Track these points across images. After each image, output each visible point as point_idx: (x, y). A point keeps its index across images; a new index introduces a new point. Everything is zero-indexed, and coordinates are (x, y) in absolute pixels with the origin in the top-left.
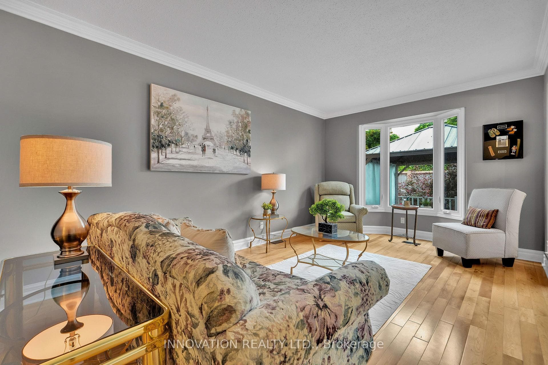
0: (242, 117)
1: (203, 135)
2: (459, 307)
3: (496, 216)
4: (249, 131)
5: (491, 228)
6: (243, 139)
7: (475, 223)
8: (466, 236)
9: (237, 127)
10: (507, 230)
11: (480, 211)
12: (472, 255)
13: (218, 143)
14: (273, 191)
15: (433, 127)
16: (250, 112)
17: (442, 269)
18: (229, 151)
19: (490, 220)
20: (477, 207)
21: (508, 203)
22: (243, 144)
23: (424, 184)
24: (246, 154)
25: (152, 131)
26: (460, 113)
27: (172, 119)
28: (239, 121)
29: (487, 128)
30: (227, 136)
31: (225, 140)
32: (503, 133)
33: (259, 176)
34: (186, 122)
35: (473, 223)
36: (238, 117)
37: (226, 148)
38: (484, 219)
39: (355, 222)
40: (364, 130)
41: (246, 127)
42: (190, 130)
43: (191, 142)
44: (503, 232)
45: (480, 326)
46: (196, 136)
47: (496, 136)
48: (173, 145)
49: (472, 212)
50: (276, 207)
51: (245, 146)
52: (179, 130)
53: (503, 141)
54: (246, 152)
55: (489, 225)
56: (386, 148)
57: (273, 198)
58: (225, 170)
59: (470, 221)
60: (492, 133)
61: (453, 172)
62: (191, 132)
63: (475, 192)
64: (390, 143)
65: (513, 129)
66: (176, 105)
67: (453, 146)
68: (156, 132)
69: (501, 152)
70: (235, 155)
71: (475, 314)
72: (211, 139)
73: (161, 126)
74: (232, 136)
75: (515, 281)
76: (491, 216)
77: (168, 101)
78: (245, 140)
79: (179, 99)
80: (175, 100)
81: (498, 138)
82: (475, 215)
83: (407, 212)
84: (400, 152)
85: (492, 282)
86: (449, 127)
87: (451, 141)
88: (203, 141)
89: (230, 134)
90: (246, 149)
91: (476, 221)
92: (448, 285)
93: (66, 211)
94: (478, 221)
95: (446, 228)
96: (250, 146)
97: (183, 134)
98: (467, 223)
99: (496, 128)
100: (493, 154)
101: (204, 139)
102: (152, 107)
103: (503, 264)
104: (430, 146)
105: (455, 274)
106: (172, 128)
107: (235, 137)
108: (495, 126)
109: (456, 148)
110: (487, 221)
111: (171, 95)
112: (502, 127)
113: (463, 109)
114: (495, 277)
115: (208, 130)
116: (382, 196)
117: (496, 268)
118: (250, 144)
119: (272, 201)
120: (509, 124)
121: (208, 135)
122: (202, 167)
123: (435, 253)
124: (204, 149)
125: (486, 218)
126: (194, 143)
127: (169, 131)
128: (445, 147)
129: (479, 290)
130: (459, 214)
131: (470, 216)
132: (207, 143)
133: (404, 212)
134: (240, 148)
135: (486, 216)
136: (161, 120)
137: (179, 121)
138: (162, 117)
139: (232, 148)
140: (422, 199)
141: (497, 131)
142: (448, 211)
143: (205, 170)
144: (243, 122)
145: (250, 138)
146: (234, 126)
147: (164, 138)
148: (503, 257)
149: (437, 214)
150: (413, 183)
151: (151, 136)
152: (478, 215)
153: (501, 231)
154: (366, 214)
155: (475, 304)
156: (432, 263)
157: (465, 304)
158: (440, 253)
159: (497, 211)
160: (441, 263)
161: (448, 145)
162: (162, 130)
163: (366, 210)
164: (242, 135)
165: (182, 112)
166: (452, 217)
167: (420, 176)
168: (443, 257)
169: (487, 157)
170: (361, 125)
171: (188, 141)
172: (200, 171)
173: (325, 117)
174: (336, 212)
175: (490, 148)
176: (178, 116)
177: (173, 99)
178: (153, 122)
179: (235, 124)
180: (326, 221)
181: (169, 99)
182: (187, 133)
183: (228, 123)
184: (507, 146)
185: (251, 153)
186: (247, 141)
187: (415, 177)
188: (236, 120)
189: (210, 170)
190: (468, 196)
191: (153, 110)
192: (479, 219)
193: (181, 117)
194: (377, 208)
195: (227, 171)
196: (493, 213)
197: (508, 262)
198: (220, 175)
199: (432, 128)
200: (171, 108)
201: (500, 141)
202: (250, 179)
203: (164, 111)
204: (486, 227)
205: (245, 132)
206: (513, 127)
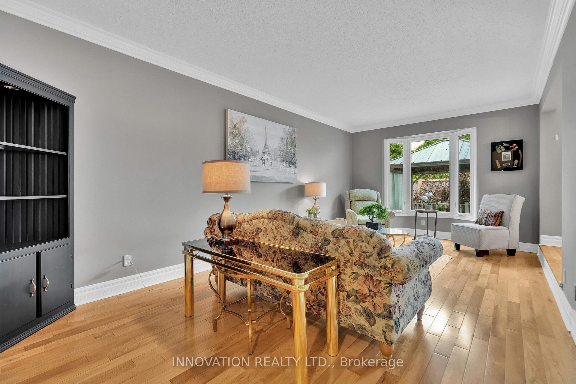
0: (290, 134)
1: (263, 150)
2: (477, 280)
3: (502, 216)
4: (296, 145)
5: (498, 226)
6: (291, 153)
7: (486, 222)
8: (479, 232)
9: (287, 142)
10: (510, 227)
11: (489, 213)
12: (483, 248)
13: (273, 157)
14: (315, 198)
15: (449, 140)
16: (296, 129)
17: (461, 259)
18: (281, 163)
19: (497, 219)
20: (487, 210)
21: (511, 205)
22: (291, 157)
23: (436, 191)
24: (293, 165)
25: (229, 148)
26: (472, 131)
27: (242, 138)
28: (288, 138)
29: (495, 145)
30: (280, 151)
31: (278, 154)
32: (507, 148)
33: (303, 184)
34: (251, 140)
35: (484, 222)
36: (287, 134)
37: (279, 161)
38: (493, 219)
39: (384, 224)
40: (388, 143)
41: (293, 142)
42: (254, 146)
43: (255, 157)
44: (507, 229)
45: (492, 288)
46: (258, 151)
47: (502, 151)
48: (242, 159)
49: (483, 214)
50: (318, 212)
51: (293, 159)
52: (247, 146)
53: (507, 155)
54: (293, 164)
55: (496, 224)
56: (408, 158)
57: (315, 203)
58: (278, 180)
59: (482, 221)
60: (499, 149)
61: (464, 180)
62: (254, 148)
63: (485, 197)
64: (412, 153)
65: (515, 146)
66: (245, 126)
67: (466, 159)
68: (231, 149)
69: (506, 165)
70: (286, 166)
71: (488, 283)
72: (268, 153)
73: (234, 144)
74: (283, 151)
75: (516, 264)
76: (498, 216)
77: (239, 122)
78: (293, 153)
79: (246, 121)
80: (244, 122)
81: (503, 153)
82: (485, 216)
83: (427, 215)
84: (420, 163)
85: (499, 265)
86: (461, 141)
87: (464, 154)
88: (263, 155)
89: (282, 149)
90: (293, 161)
91: (486, 221)
92: (467, 268)
93: (225, 209)
94: (488, 221)
95: (462, 227)
96: (296, 159)
97: (249, 150)
98: (479, 222)
99: (502, 145)
100: (499, 166)
101: (264, 153)
102: (229, 128)
103: (507, 255)
104: (446, 158)
105: (471, 261)
106: (242, 145)
107: (285, 151)
108: (501, 143)
109: (469, 160)
110: (495, 220)
111: (241, 117)
112: (507, 144)
113: (475, 129)
114: (501, 262)
115: (266, 146)
116: (405, 202)
117: (502, 257)
118: (296, 157)
119: (314, 207)
120: (512, 142)
121: (266, 150)
122: (262, 177)
123: (453, 247)
124: (263, 163)
125: (494, 218)
126: (256, 157)
127: (240, 147)
128: (460, 159)
129: (490, 270)
130: (472, 216)
131: (481, 217)
132: (266, 157)
133: (425, 215)
134: (289, 160)
135: (494, 217)
136: (235, 139)
137: (247, 139)
138: (235, 136)
139: (283, 161)
140: (435, 205)
141: (503, 147)
142: (463, 214)
143: (265, 180)
144: (291, 138)
145: (296, 152)
146: (285, 142)
147: (237, 153)
148: (508, 248)
149: (453, 216)
150: (426, 190)
151: (228, 152)
152: (488, 216)
153: (506, 228)
154: (394, 217)
155: (488, 278)
156: (452, 254)
157: (480, 278)
158: (458, 247)
159: (503, 212)
160: (459, 255)
161: (462, 158)
162: (235, 147)
163: (393, 213)
164: (290, 149)
165: (248, 131)
166: (467, 218)
167: (433, 184)
168: (460, 251)
169: (494, 168)
170: (386, 139)
171: (253, 156)
172: (261, 180)
173: (352, 131)
174: (382, 213)
175: (497, 161)
176: (245, 135)
177: (243, 121)
178: (229, 140)
179: (286, 140)
180: (372, 220)
181: (239, 121)
182: (252, 149)
183: (280, 139)
184: (511, 160)
185: (297, 165)
186: (294, 154)
187: (428, 185)
188: (286, 137)
189: (268, 180)
190: (479, 200)
191: (229, 130)
192: (488, 219)
193: (248, 136)
194: (400, 212)
195: (280, 180)
196: (499, 214)
197: (511, 252)
198: (274, 184)
199: (449, 142)
200: (241, 128)
201: (505, 156)
202: (295, 187)
203: (237, 131)
204: (495, 225)
205: (292, 146)
206: (515, 145)
